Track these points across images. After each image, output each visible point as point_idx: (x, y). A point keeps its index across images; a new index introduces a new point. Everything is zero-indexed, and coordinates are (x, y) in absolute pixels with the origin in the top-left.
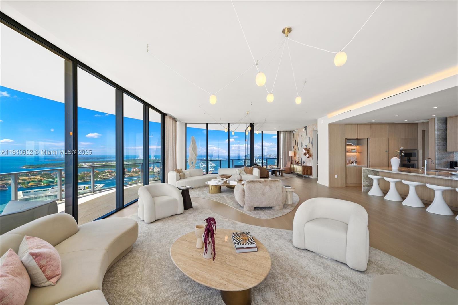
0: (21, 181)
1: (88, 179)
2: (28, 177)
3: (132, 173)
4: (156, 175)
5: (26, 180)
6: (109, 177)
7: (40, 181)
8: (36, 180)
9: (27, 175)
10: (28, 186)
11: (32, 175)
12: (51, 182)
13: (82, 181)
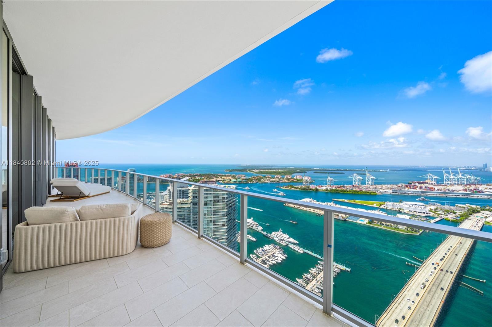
0: (223, 179)
1: (255, 181)
2: (225, 177)
3: (285, 180)
4: (304, 183)
5: (224, 179)
6: (268, 181)
7: (230, 180)
8: (229, 179)
9: (226, 176)
10: (225, 182)
11: (228, 176)
12: (235, 181)
13: (251, 183)
